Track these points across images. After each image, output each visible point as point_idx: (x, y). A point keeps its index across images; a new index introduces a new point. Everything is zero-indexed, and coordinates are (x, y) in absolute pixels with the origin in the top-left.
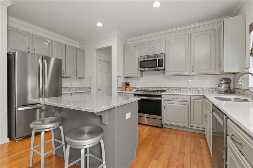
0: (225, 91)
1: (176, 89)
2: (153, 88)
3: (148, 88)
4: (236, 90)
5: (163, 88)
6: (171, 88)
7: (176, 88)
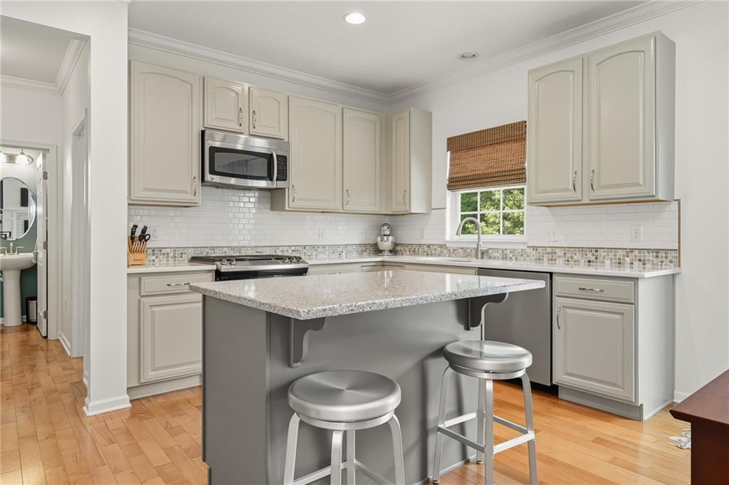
0: (390, 251)
1: (293, 251)
2: (226, 249)
3: (207, 250)
4: (398, 248)
5: (260, 250)
6: (281, 248)
7: (293, 248)
